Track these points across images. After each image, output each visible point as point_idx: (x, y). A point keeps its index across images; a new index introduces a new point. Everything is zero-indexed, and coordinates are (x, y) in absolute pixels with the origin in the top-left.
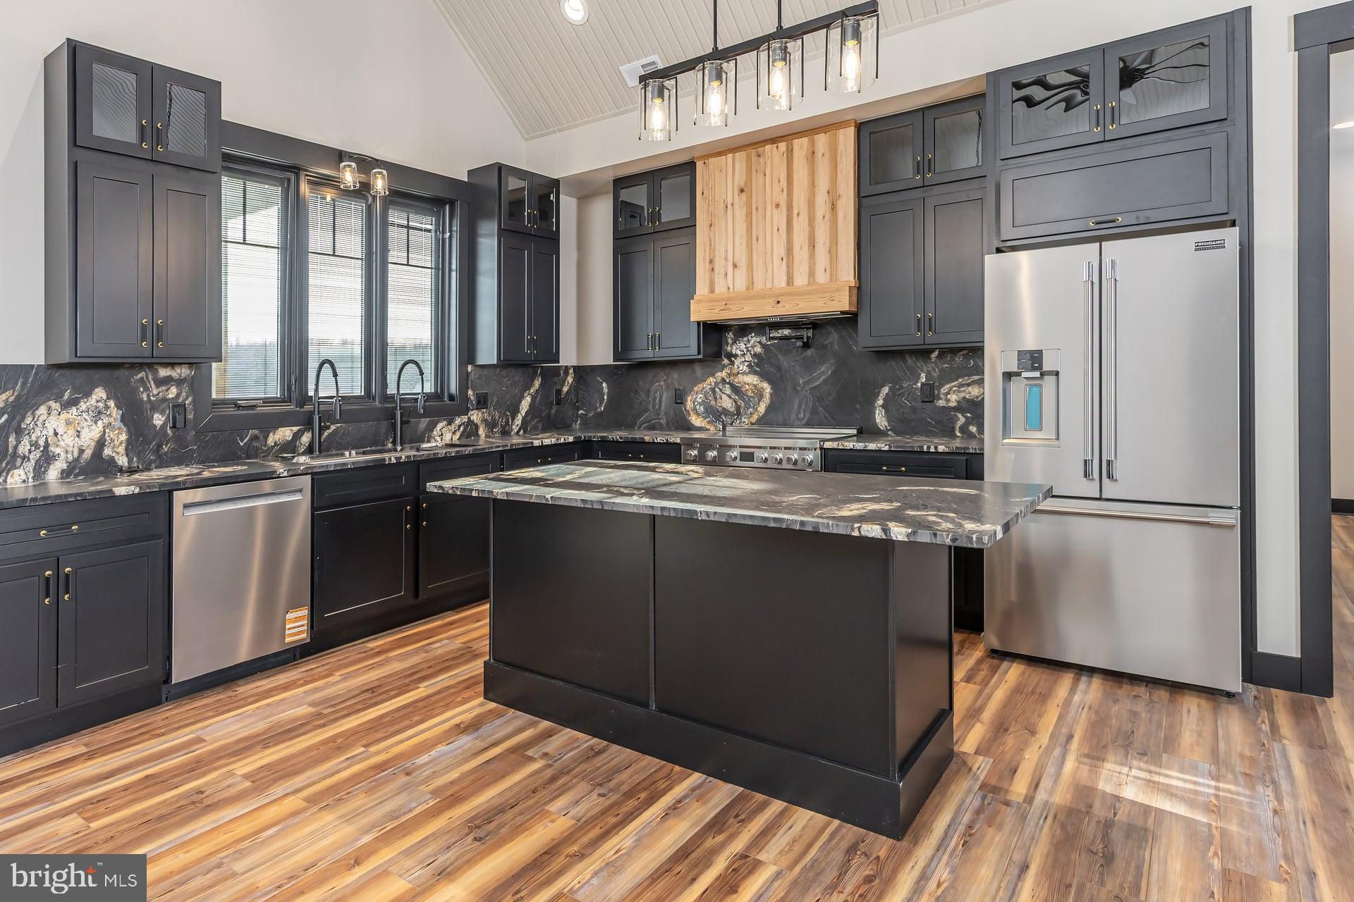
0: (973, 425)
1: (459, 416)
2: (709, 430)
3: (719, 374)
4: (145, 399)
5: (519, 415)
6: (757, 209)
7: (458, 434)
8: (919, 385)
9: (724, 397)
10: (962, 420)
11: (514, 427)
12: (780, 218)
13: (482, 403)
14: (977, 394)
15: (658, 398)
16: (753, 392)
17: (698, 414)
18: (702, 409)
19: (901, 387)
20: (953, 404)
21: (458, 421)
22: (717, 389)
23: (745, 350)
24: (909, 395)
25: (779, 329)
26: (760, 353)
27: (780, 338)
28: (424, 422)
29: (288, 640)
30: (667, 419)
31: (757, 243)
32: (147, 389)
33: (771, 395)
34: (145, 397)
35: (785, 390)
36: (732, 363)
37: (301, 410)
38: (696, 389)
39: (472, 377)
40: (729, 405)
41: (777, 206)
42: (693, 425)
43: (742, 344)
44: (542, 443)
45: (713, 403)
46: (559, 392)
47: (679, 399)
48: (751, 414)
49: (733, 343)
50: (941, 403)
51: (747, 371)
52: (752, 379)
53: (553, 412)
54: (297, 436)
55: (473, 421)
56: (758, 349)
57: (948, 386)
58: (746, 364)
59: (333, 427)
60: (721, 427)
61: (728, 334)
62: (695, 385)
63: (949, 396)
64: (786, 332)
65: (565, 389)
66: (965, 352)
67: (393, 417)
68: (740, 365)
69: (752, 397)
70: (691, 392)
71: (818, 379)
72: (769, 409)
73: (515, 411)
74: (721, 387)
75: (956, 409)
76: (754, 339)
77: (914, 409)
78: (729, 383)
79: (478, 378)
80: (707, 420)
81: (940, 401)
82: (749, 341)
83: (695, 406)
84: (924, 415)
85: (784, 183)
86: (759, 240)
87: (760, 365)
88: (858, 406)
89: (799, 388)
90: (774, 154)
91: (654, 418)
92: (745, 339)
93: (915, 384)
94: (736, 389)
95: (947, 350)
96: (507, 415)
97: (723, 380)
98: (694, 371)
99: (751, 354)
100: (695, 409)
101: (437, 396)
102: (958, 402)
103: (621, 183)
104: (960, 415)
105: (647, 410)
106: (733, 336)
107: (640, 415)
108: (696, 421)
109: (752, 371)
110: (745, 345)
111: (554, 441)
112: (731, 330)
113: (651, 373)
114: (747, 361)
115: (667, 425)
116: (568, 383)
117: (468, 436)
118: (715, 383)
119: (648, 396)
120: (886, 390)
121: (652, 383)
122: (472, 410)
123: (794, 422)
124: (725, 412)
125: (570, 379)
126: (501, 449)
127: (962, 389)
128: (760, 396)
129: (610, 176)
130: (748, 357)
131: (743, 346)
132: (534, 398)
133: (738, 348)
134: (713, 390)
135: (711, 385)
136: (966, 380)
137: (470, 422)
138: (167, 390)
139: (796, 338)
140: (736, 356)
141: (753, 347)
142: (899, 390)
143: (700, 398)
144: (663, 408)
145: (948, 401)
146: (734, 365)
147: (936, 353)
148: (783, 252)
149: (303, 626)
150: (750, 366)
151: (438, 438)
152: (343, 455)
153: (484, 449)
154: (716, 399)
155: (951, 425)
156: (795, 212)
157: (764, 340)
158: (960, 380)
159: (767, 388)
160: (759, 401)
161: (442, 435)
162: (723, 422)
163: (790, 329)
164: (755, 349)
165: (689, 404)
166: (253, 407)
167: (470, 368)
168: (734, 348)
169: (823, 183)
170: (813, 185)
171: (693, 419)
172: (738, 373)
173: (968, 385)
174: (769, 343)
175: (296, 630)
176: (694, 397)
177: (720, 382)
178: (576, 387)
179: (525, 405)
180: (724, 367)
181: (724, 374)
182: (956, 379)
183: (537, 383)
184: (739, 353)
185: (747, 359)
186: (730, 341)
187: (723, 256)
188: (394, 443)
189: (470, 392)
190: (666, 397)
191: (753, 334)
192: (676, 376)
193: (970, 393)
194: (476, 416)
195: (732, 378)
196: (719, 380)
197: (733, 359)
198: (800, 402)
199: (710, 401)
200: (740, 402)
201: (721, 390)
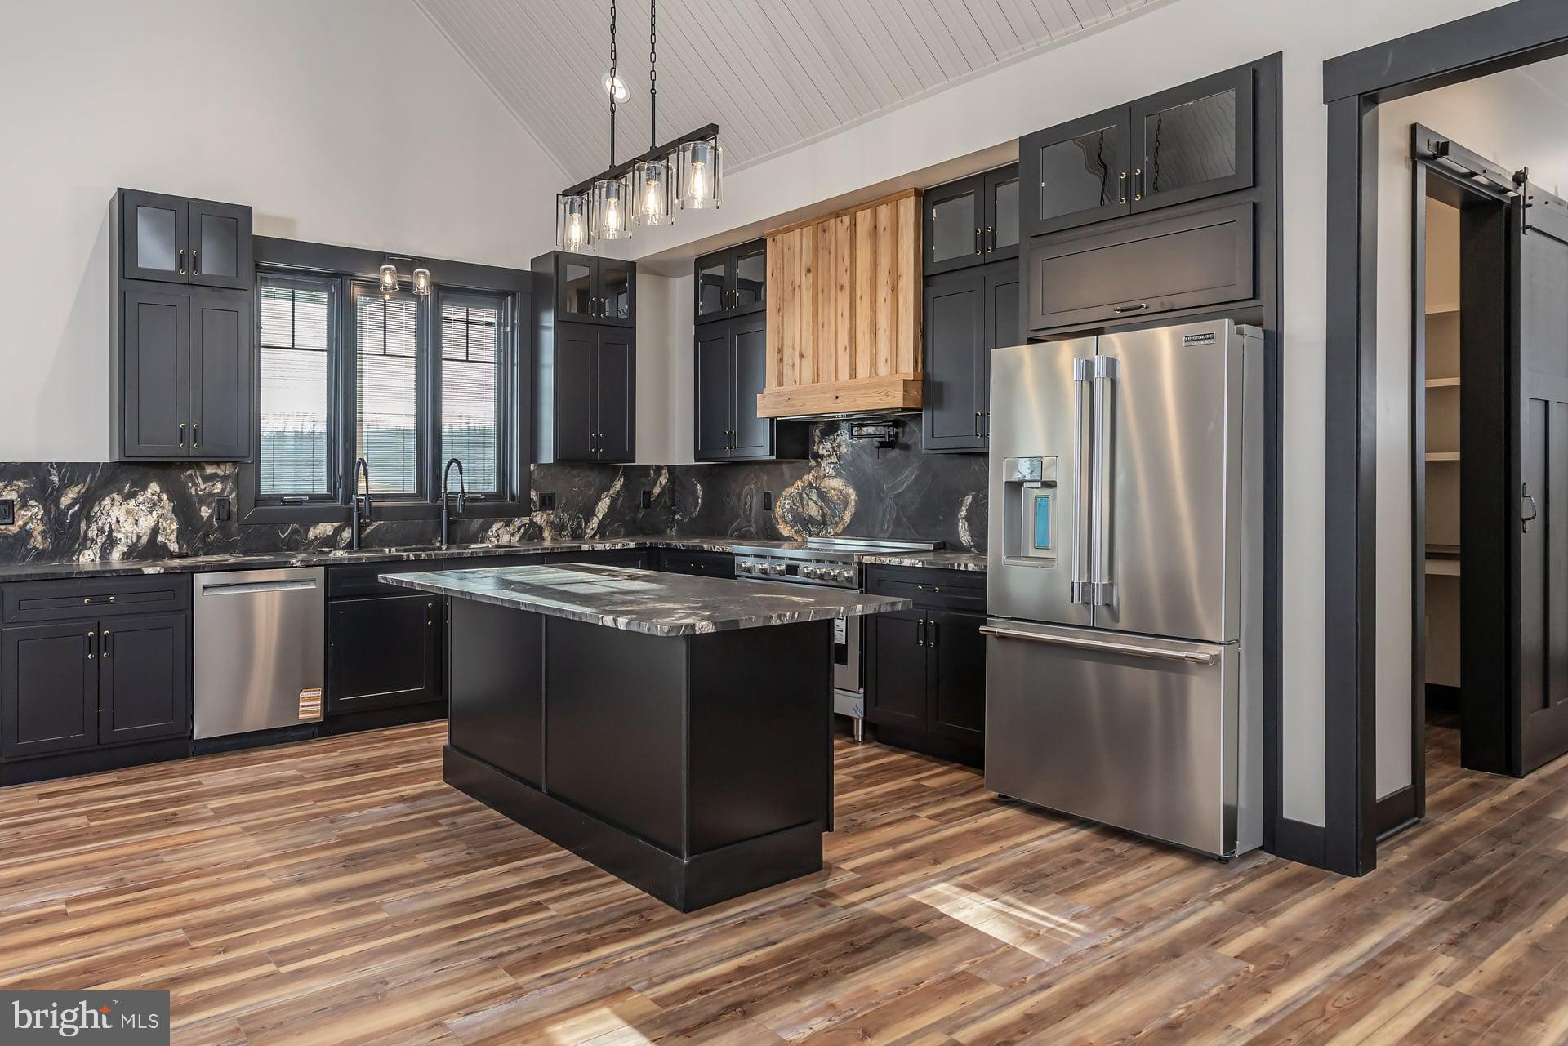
1: (519, 517)
2: (796, 540)
3: (806, 477)
4: (194, 493)
5: (595, 518)
6: (822, 291)
7: (518, 537)
9: (811, 503)
11: (588, 531)
12: (844, 301)
13: (547, 503)
15: (749, 503)
16: (839, 498)
17: (786, 523)
18: (790, 516)
19: (985, 497)
21: (517, 522)
22: (804, 494)
23: (831, 450)
25: (864, 427)
26: (846, 454)
27: (866, 437)
28: (477, 522)
29: (301, 716)
30: (756, 528)
31: (823, 330)
32: (195, 484)
33: (856, 502)
34: (193, 491)
35: (870, 497)
36: (819, 465)
37: (346, 506)
38: (784, 493)
39: (535, 476)
40: (816, 513)
41: (842, 288)
42: (781, 534)
43: (828, 443)
44: (593, 548)
45: (800, 509)
46: (648, 494)
47: (768, 504)
48: (837, 523)
49: (819, 443)
51: (833, 474)
52: (837, 484)
53: (640, 515)
54: (338, 532)
55: (536, 523)
56: (844, 451)
58: (832, 466)
59: (375, 524)
61: (815, 431)
62: (784, 488)
64: (871, 430)
65: (657, 491)
67: (440, 516)
68: (827, 467)
69: (838, 503)
70: (780, 496)
71: (902, 484)
72: (854, 517)
73: (590, 513)
74: (808, 492)
76: (840, 439)
78: (815, 488)
79: (543, 478)
80: (795, 529)
82: (835, 440)
83: (783, 513)
85: (848, 262)
86: (825, 327)
87: (846, 468)
88: (941, 518)
89: (883, 495)
91: (744, 525)
92: (831, 437)
94: (822, 495)
96: (579, 518)
97: (810, 484)
98: (783, 474)
99: (837, 454)
100: (783, 517)
101: (498, 496)
103: (702, 262)
105: (738, 517)
106: (819, 434)
107: (731, 522)
108: (785, 531)
109: (838, 473)
110: (831, 444)
111: (608, 546)
112: (818, 427)
113: (742, 473)
114: (833, 463)
115: (757, 533)
116: (661, 484)
117: (531, 538)
118: (803, 487)
119: (739, 500)
120: (968, 500)
121: (743, 485)
122: (535, 511)
123: (878, 533)
124: (812, 520)
125: (663, 480)
126: (539, 552)
128: (846, 504)
129: (692, 254)
130: (834, 458)
131: (829, 446)
132: (614, 501)
133: (825, 447)
135: (798, 489)
137: (532, 523)
138: (213, 486)
140: (822, 456)
141: (839, 446)
142: (980, 499)
143: (788, 503)
144: (753, 514)
146: (821, 467)
149: (316, 705)
150: (836, 468)
151: (493, 539)
152: (382, 551)
153: (519, 551)
154: (803, 506)
156: (858, 295)
157: (849, 438)
159: (852, 493)
160: (845, 508)
161: (498, 536)
162: (810, 531)
164: (841, 450)
165: (778, 511)
166: (299, 503)
167: (532, 466)
168: (821, 447)
169: (884, 262)
170: (874, 263)
171: (782, 527)
172: (825, 476)
174: (854, 442)
175: (310, 708)
176: (783, 502)
177: (807, 486)
178: (670, 489)
179: (603, 507)
180: (811, 469)
181: (811, 477)
183: (618, 484)
184: (825, 453)
185: (833, 461)
186: (817, 440)
187: (790, 345)
188: (441, 542)
189: (533, 493)
190: (756, 502)
191: (839, 432)
192: (765, 478)
194: (539, 518)
195: (818, 482)
196: (806, 483)
197: (820, 460)
198: (884, 511)
199: (798, 507)
200: (826, 510)
201: (808, 495)
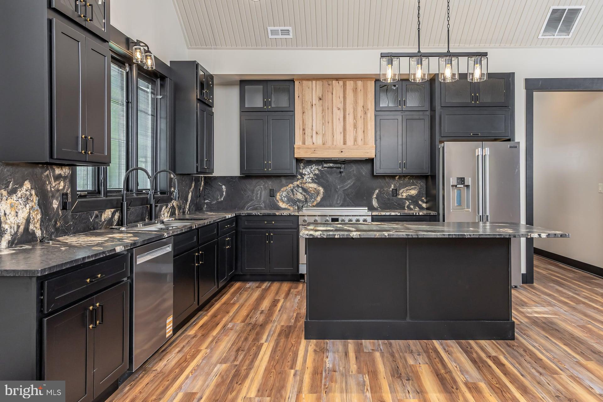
0: (412, 205)
1: (169, 203)
2: (290, 209)
3: (295, 183)
4: (49, 189)
5: (188, 203)
6: (328, 109)
7: (169, 214)
8: (391, 189)
9: (298, 193)
10: (408, 203)
11: (186, 209)
12: (340, 114)
14: (413, 193)
15: (259, 194)
16: (314, 191)
17: (284, 202)
18: (286, 199)
19: (384, 190)
20: (404, 197)
21: (169, 206)
22: (294, 190)
23: (310, 172)
24: (387, 193)
25: (327, 163)
26: (318, 174)
27: (328, 168)
30: (265, 205)
31: (328, 124)
32: (50, 183)
33: (323, 193)
35: (331, 191)
36: (303, 178)
38: (282, 189)
40: (301, 197)
41: (339, 109)
42: (280, 207)
45: (292, 196)
47: (272, 194)
48: (313, 201)
49: (303, 169)
50: (400, 197)
51: (311, 182)
52: (314, 186)
53: (198, 201)
55: (174, 206)
56: (317, 172)
57: (402, 190)
58: (310, 178)
60: (297, 208)
61: (301, 164)
63: (403, 194)
64: (331, 165)
65: (201, 189)
66: (409, 177)
68: (308, 179)
69: (314, 194)
70: (279, 191)
71: (347, 186)
72: (322, 199)
73: (187, 200)
74: (297, 189)
75: (405, 199)
76: (314, 167)
77: (389, 199)
78: (301, 187)
80: (289, 204)
81: (399, 196)
82: (312, 168)
84: (393, 202)
85: (342, 99)
86: (329, 123)
87: (317, 179)
88: (365, 198)
89: (337, 190)
90: (337, 86)
91: (257, 204)
92: (310, 167)
93: (389, 189)
94: (304, 190)
95: (402, 176)
96: (184, 203)
97: (298, 185)
98: (281, 181)
99: (313, 174)
100: (281, 200)
102: (406, 196)
103: (246, 83)
104: (407, 201)
105: (252, 200)
106: (303, 165)
107: (248, 202)
108: (282, 205)
109: (313, 181)
110: (310, 169)
112: (302, 162)
113: (254, 182)
114: (311, 177)
115: (265, 207)
116: (202, 185)
118: (293, 187)
119: (253, 193)
120: (377, 191)
121: (255, 187)
123: (335, 205)
124: (299, 201)
125: (203, 183)
127: (408, 191)
128: (318, 193)
129: (239, 78)
130: (311, 175)
131: (308, 170)
132: (192, 193)
133: (307, 171)
134: (292, 190)
135: (291, 188)
136: (409, 188)
138: (59, 184)
139: (335, 168)
140: (305, 175)
141: (314, 171)
142: (383, 191)
143: (284, 194)
144: (262, 199)
145: (402, 196)
146: (304, 179)
147: (398, 177)
148: (342, 130)
150: (312, 179)
154: (294, 195)
155: (403, 205)
156: (347, 113)
157: (320, 168)
158: (407, 188)
159: (321, 190)
160: (318, 195)
161: (164, 214)
162: (298, 205)
163: (333, 163)
164: (315, 172)
165: (278, 197)
168: (304, 171)
169: (361, 103)
170: (356, 102)
171: (281, 204)
172: (306, 182)
173: (410, 190)
174: (322, 169)
176: (281, 194)
177: (296, 187)
178: (204, 188)
179: (190, 197)
180: (298, 179)
181: (298, 183)
182: (406, 187)
183: (193, 185)
184: (306, 173)
185: (311, 176)
186: (302, 167)
187: (310, 128)
190: (264, 194)
191: (314, 165)
192: (270, 183)
193: (411, 193)
194: (175, 203)
195: (303, 185)
196: (295, 185)
197: (303, 176)
198: (338, 196)
199: (291, 195)
200: (307, 196)
201: (296, 190)
